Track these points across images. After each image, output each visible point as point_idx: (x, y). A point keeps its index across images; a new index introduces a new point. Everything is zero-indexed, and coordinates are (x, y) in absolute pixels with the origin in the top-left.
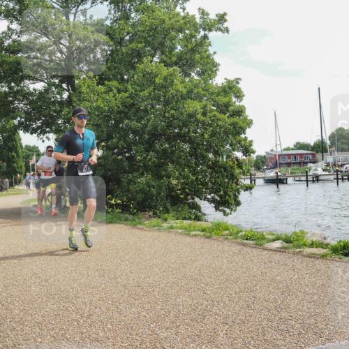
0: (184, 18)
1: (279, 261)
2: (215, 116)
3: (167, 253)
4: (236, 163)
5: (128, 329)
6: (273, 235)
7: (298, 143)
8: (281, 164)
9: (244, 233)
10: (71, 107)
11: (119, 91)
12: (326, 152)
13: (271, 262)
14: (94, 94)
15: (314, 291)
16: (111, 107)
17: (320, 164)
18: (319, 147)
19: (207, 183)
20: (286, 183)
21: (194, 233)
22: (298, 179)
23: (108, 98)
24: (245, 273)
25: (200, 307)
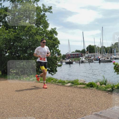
0: (37, 7)
1: (69, 90)
4: (55, 58)
6: (68, 81)
7: (76, 50)
8: (71, 57)
9: (58, 81)
12: (86, 53)
13: (67, 90)
14: (4, 33)
15: (81, 100)
17: (84, 57)
18: (83, 52)
20: (73, 64)
21: (41, 81)
22: (77, 62)
23: (9, 35)
24: (58, 94)
25: (42, 107)
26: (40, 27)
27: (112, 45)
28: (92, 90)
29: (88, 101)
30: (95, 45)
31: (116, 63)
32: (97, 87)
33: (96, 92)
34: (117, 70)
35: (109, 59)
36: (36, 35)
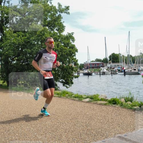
0: (51, 7)
1: (88, 107)
2: (62, 48)
4: (71, 68)
5: (25, 136)
6: (86, 96)
7: (97, 59)
8: (90, 67)
9: (74, 95)
10: (2, 42)
11: (23, 36)
12: (108, 63)
13: (84, 107)
14: (12, 37)
15: (101, 118)
16: (19, 43)
17: (105, 67)
19: (60, 75)
20: (92, 75)
23: (18, 39)
24: (74, 112)
25: (55, 126)
26: (55, 30)
28: (115, 108)
29: (110, 121)
30: (120, 54)
32: (122, 105)
35: (137, 71)
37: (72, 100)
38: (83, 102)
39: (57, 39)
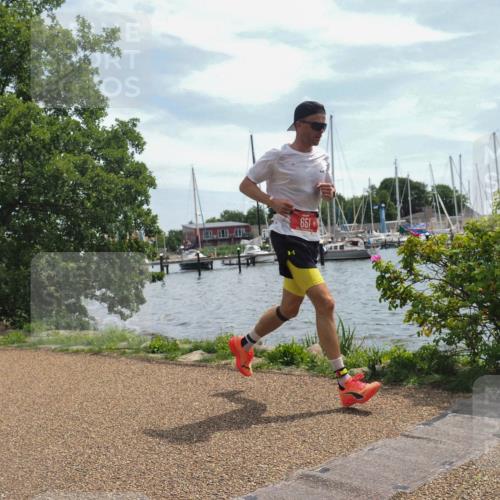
1: (196, 381)
2: (98, 175)
3: (31, 382)
4: (135, 245)
6: (190, 343)
7: (226, 212)
8: (203, 242)
9: (148, 343)
12: (264, 223)
13: (186, 382)
17: (256, 240)
18: (254, 218)
20: (212, 269)
21: (75, 348)
22: (227, 262)
24: (148, 401)
25: (79, 458)
26: (70, 112)
27: (372, 188)
28: (289, 377)
31: (384, 264)
32: (313, 366)
33: (306, 384)
34: (389, 293)
35: (361, 247)
36: (50, 149)
37: (143, 360)
38: (180, 364)
39: (78, 144)
